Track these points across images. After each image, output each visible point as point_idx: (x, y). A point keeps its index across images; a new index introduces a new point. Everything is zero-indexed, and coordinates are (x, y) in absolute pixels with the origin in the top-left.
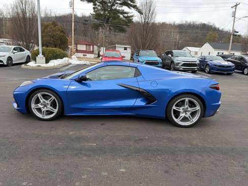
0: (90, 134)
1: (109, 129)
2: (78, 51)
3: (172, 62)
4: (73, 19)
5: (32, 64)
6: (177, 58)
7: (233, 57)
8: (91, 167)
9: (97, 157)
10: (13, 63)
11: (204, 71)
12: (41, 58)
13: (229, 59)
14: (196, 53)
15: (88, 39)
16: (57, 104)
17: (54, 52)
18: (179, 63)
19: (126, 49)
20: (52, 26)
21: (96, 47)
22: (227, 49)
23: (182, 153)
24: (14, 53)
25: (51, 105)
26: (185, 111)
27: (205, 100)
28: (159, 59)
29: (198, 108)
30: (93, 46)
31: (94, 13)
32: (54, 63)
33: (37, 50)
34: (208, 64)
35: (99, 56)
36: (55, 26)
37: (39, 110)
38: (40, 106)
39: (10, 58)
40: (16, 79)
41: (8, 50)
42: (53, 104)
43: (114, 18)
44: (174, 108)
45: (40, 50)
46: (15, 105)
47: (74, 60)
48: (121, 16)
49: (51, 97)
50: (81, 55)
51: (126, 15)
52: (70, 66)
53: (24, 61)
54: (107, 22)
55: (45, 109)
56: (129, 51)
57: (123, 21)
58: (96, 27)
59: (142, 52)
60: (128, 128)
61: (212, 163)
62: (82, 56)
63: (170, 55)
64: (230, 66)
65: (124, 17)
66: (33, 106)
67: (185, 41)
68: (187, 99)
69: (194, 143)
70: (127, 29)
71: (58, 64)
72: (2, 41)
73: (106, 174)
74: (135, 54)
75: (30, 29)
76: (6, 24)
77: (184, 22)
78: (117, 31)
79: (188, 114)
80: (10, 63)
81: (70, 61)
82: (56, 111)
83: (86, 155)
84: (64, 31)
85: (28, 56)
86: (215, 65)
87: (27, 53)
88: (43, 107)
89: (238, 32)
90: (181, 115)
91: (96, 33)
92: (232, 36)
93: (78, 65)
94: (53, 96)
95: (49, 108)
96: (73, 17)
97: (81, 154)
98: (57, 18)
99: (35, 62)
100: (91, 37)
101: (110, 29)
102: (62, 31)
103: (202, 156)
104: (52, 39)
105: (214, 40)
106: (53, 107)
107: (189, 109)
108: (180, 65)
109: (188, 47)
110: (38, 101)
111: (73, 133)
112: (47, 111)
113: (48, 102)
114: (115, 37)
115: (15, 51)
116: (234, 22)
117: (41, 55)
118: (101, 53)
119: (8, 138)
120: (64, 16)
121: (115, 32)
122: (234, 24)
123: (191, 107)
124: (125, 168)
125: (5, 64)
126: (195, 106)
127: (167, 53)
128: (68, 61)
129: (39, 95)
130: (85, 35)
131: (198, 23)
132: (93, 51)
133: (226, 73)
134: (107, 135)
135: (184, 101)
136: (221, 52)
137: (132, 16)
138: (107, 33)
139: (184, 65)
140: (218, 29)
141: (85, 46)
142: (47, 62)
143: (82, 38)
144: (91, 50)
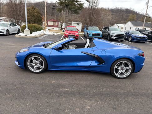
0: (65, 83)
1: (75, 80)
2: (48, 26)
3: (109, 34)
4: (46, 5)
5: (21, 34)
6: (112, 32)
7: (146, 31)
8: (69, 105)
9: (71, 98)
10: (10, 33)
11: (128, 40)
12: (27, 31)
13: (144, 33)
14: (122, 28)
15: (55, 18)
16: (44, 63)
17: (35, 27)
18: (113, 35)
19: (78, 24)
20: (32, 9)
21: (59, 23)
22: (141, 25)
23: (122, 96)
24: (10, 27)
25: (40, 64)
26: (122, 69)
27: (134, 62)
28: (100, 32)
29: (130, 67)
30: (58, 22)
31: (59, 1)
32: (35, 34)
33: (24, 25)
34: (131, 36)
35: (62, 29)
36: (34, 10)
37: (32, 67)
38: (33, 64)
39: (8, 31)
40: (13, 44)
41: (7, 26)
42: (41, 64)
43: (72, 5)
44: (116, 67)
45: (27, 26)
46: (17, 63)
47: (47, 32)
48: (76, 3)
49: (40, 59)
50: (50, 28)
51: (79, 3)
52: (45, 35)
53: (16, 32)
54: (67, 7)
55: (36, 66)
56: (80, 26)
57: (77, 6)
58: (60, 10)
59: (90, 28)
60: (87, 79)
61: (141, 103)
62: (52, 29)
63: (107, 30)
64: (145, 38)
65: (78, 4)
66: (29, 64)
67: (115, 20)
68: (124, 62)
69: (128, 89)
70: (80, 12)
71: (38, 34)
72: (1, 19)
73: (79, 109)
74: (86, 29)
75: (19, 12)
76: (3, 7)
77: (115, 8)
78: (73, 13)
79: (124, 71)
80: (8, 34)
81: (45, 33)
82: (43, 67)
83: (65, 97)
84: (40, 13)
85: (19, 29)
86: (136, 37)
87: (18, 27)
88: (35, 65)
89: (149, 15)
90: (119, 72)
91: (60, 14)
92: (145, 17)
93: (50, 35)
94: (41, 59)
95: (39, 65)
96: (46, 3)
97: (61, 96)
98: (35, 4)
99: (23, 33)
100: (56, 16)
101: (69, 11)
102: (39, 13)
103: (134, 98)
104: (32, 18)
105: (133, 19)
106: (41, 65)
107: (125, 68)
108: (114, 36)
109: (117, 24)
110: (31, 61)
111: (55, 81)
112: (37, 67)
113: (38, 62)
114: (71, 17)
115: (11, 26)
116: (147, 8)
117: (27, 29)
118: (63, 27)
119: (15, 85)
120: (40, 3)
121: (72, 13)
122: (147, 10)
123: (125, 66)
124: (90, 106)
125: (5, 34)
126: (128, 66)
127: (106, 29)
128: (44, 32)
129: (32, 58)
130: (53, 15)
131: (123, 8)
132: (58, 26)
133: (142, 42)
134: (75, 84)
135: (122, 63)
136: (138, 27)
137: (83, 4)
138: (67, 14)
139: (116, 36)
140: (136, 13)
141: (53, 22)
142: (31, 33)
143: (51, 17)
144: (57, 25)
